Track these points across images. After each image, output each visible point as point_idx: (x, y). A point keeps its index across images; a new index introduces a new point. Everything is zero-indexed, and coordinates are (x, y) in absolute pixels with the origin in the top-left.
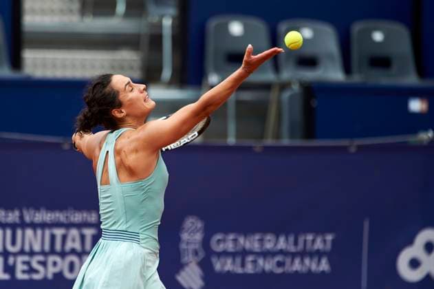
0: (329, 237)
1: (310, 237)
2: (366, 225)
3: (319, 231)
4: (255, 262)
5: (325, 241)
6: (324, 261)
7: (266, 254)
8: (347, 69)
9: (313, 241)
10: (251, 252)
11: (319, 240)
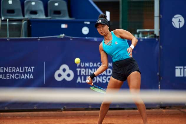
0: (33, 68)
1: (26, 68)
2: (44, 63)
3: (29, 66)
4: (9, 76)
5: (31, 69)
6: (31, 75)
7: (12, 73)
8: (46, 15)
9: (28, 69)
10: (8, 73)
11: (30, 68)
